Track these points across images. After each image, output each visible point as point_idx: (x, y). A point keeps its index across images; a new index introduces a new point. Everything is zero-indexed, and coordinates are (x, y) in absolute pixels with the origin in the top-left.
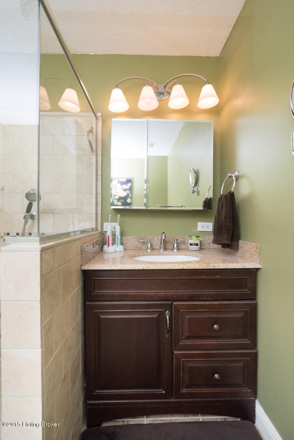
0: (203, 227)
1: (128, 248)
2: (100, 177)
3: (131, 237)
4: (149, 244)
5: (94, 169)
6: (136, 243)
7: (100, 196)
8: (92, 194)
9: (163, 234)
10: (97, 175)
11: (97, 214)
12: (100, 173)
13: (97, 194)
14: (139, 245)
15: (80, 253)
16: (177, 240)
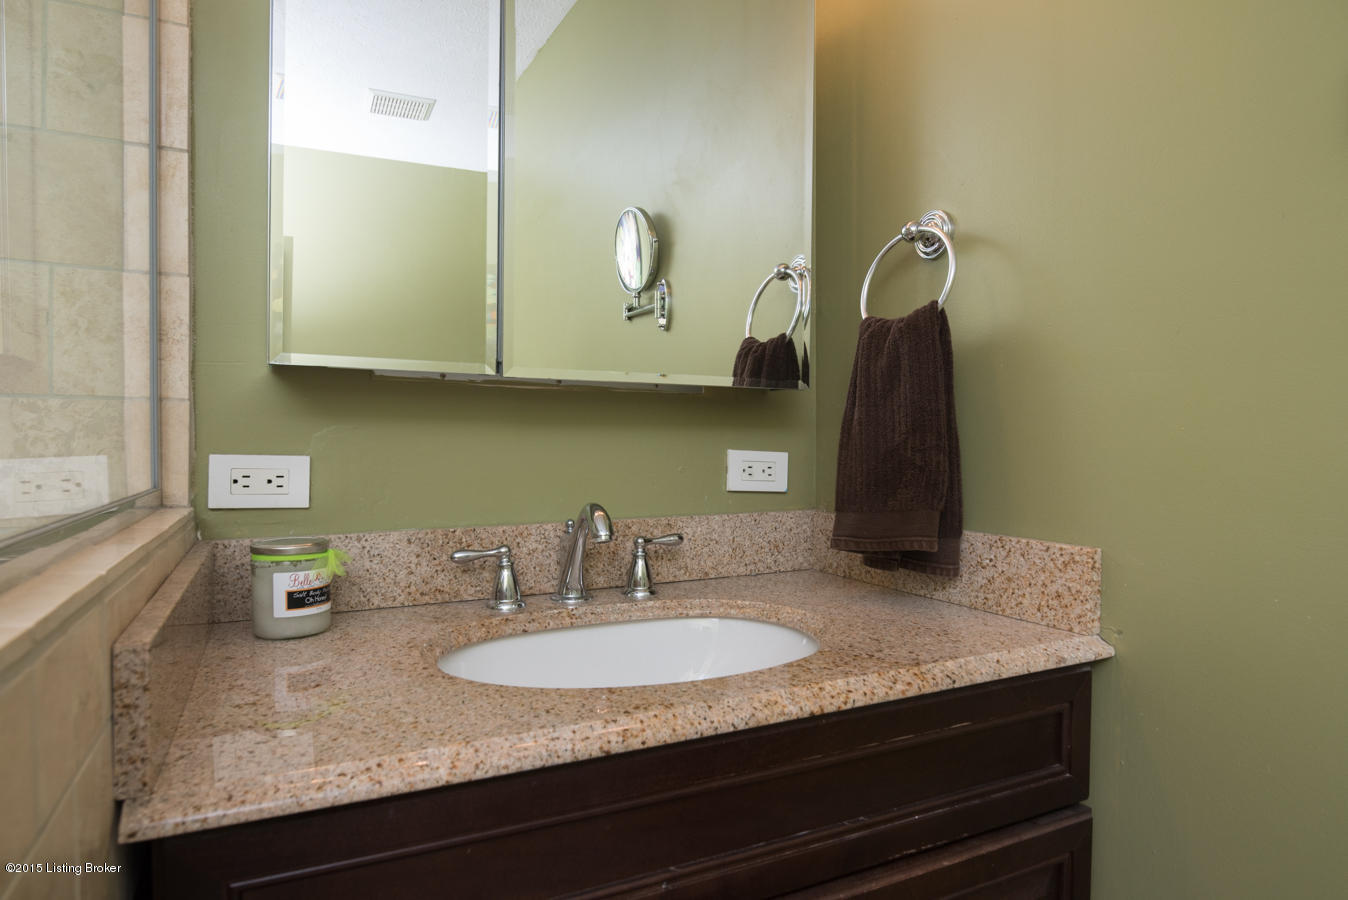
0: (748, 470)
1: (376, 601)
2: (177, 166)
3: (394, 536)
4: (506, 574)
5: (136, 108)
6: (425, 570)
7: (178, 288)
8: (120, 267)
9: (598, 514)
10: (157, 147)
11: (158, 401)
12: (176, 133)
13: (157, 272)
14: (441, 581)
15: (106, 712)
16: (647, 541)
